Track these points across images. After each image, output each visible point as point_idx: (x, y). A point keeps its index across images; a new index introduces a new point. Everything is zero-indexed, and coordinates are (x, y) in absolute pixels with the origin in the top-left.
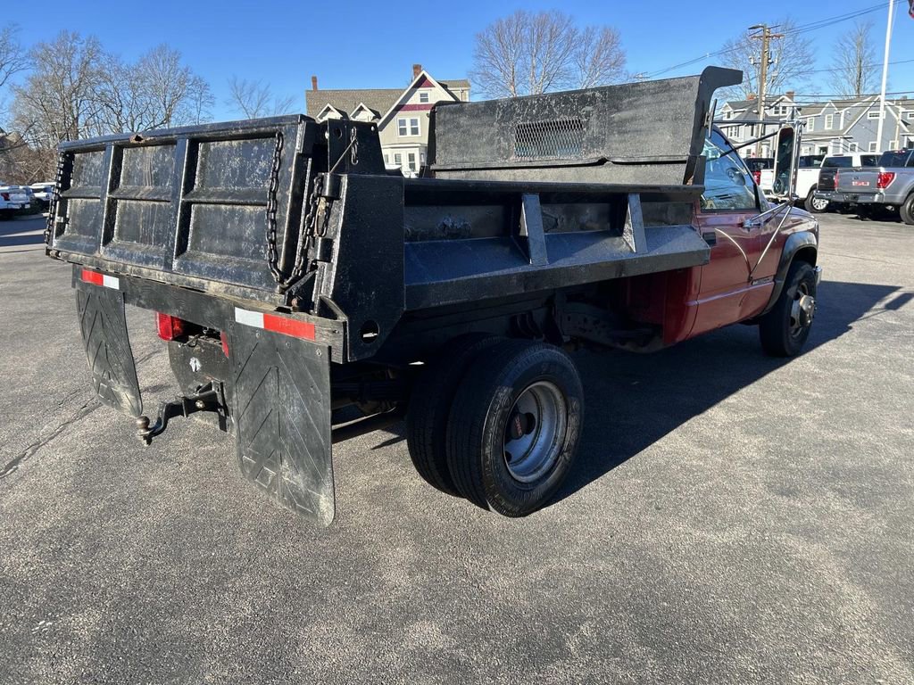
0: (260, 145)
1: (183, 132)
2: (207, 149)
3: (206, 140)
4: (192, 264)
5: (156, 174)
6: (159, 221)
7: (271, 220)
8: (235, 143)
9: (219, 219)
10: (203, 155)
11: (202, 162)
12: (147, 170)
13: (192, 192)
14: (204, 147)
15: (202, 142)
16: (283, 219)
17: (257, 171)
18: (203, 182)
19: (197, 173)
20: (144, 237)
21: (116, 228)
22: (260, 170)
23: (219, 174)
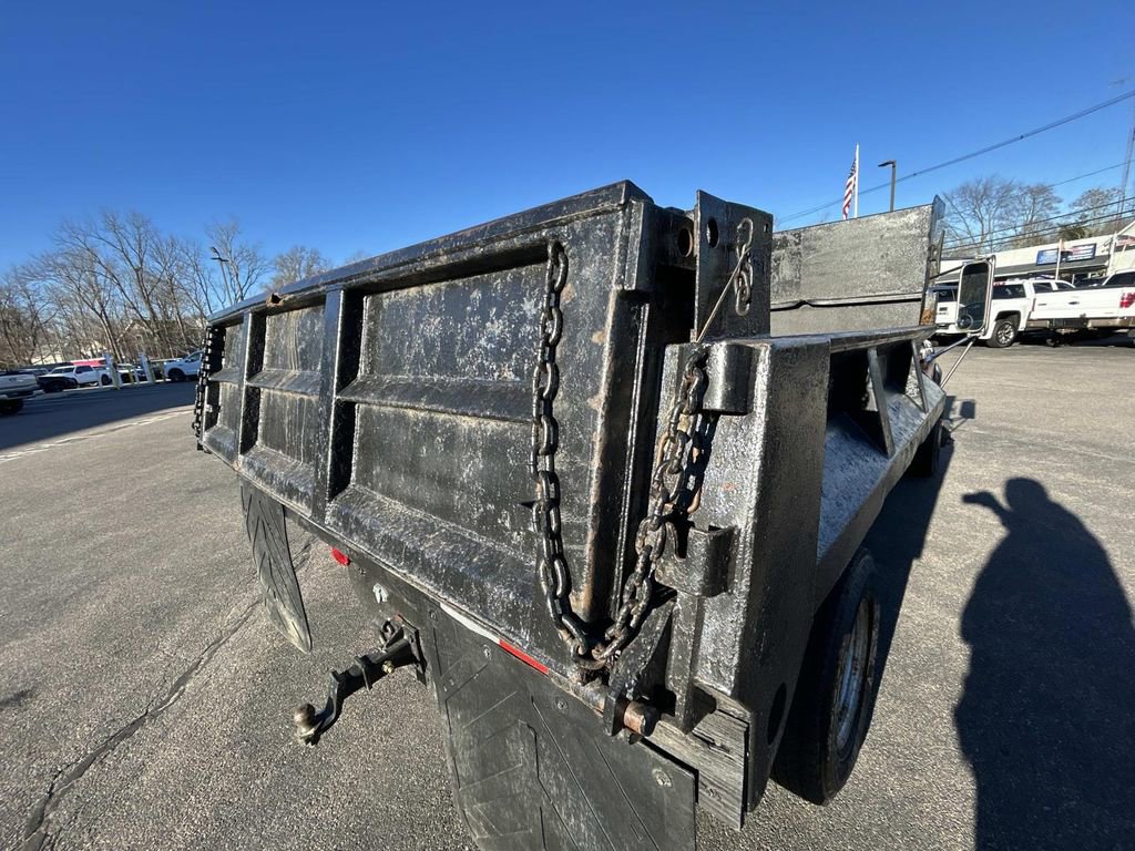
0: (486, 287)
1: (334, 279)
2: (377, 306)
3: (376, 289)
4: (357, 521)
5: (304, 352)
6: (309, 426)
7: (545, 473)
8: (429, 289)
9: (404, 437)
10: (371, 318)
11: (369, 330)
12: (291, 346)
13: (354, 383)
14: (372, 302)
15: (368, 294)
16: (580, 474)
17: (483, 342)
18: (372, 365)
19: (362, 347)
20: (291, 447)
21: (260, 427)
22: (489, 340)
23: (401, 351)
